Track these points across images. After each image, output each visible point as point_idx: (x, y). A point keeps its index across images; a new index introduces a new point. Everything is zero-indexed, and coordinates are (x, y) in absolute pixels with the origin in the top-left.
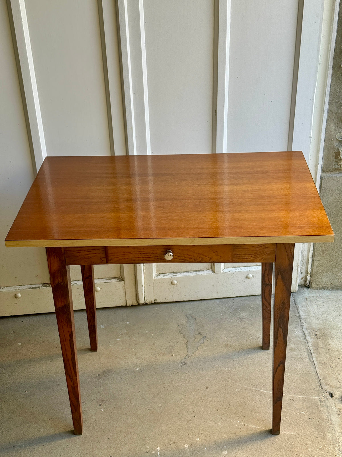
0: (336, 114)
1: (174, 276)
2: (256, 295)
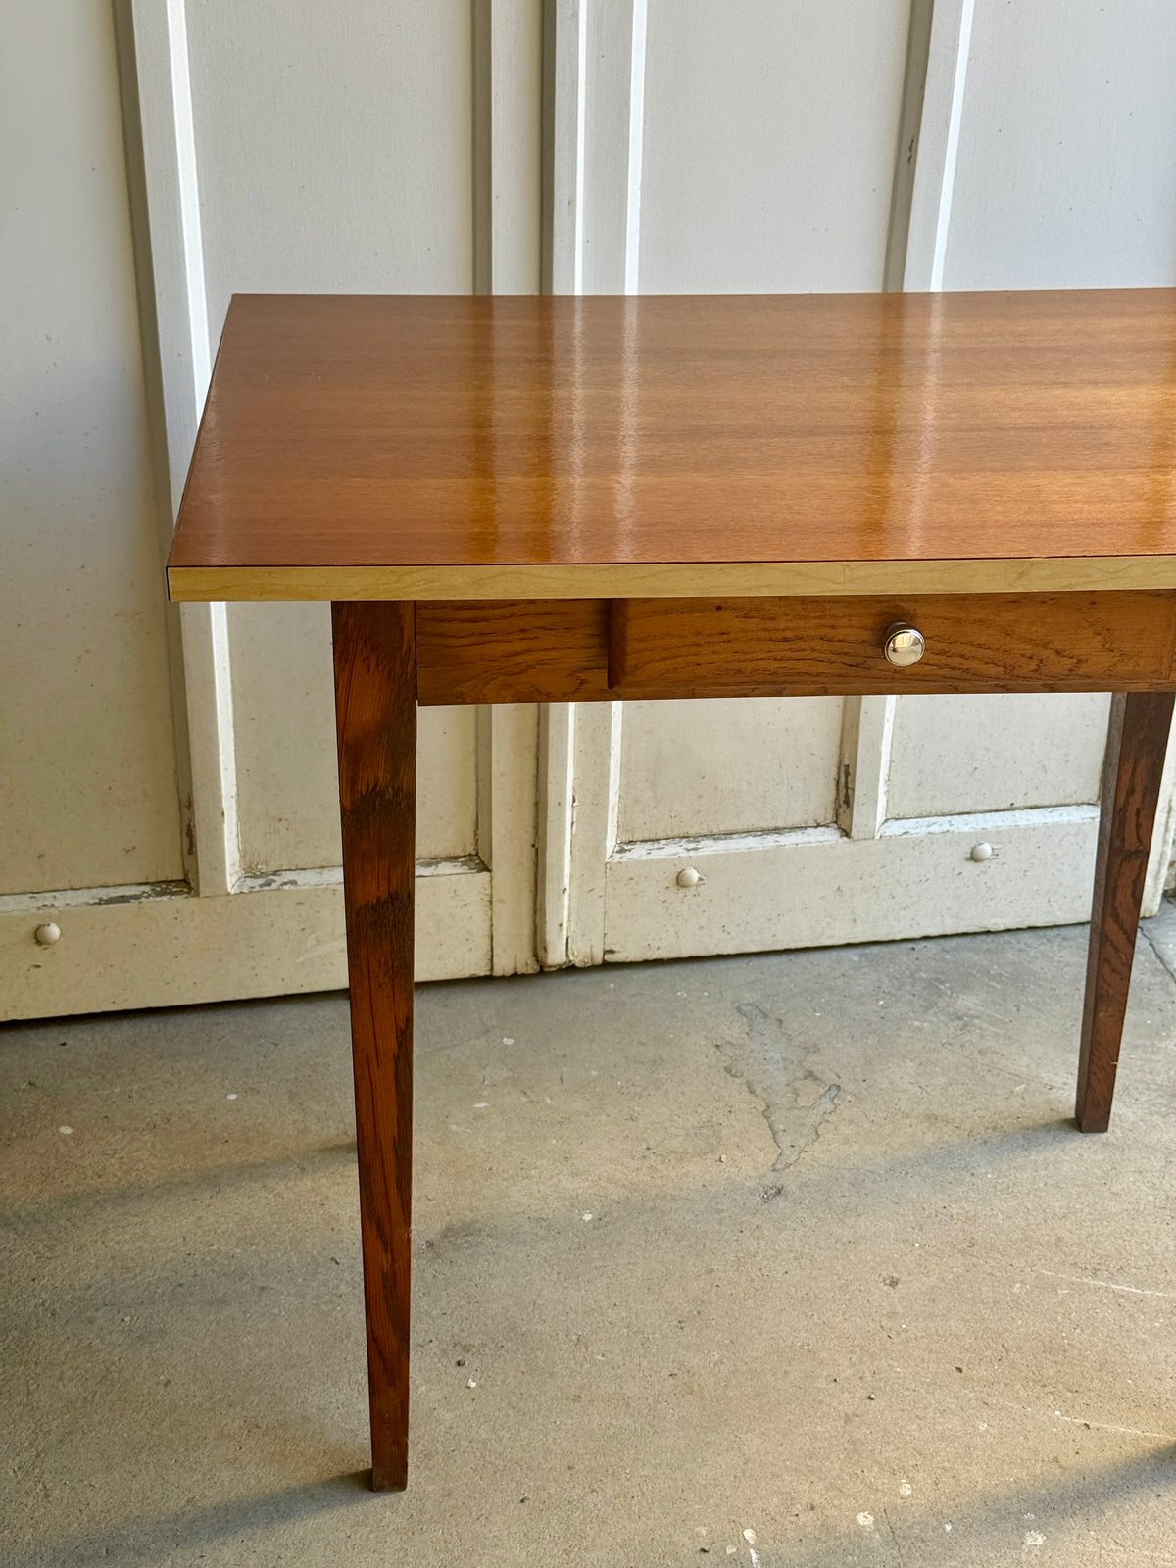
2: (1002, 928)
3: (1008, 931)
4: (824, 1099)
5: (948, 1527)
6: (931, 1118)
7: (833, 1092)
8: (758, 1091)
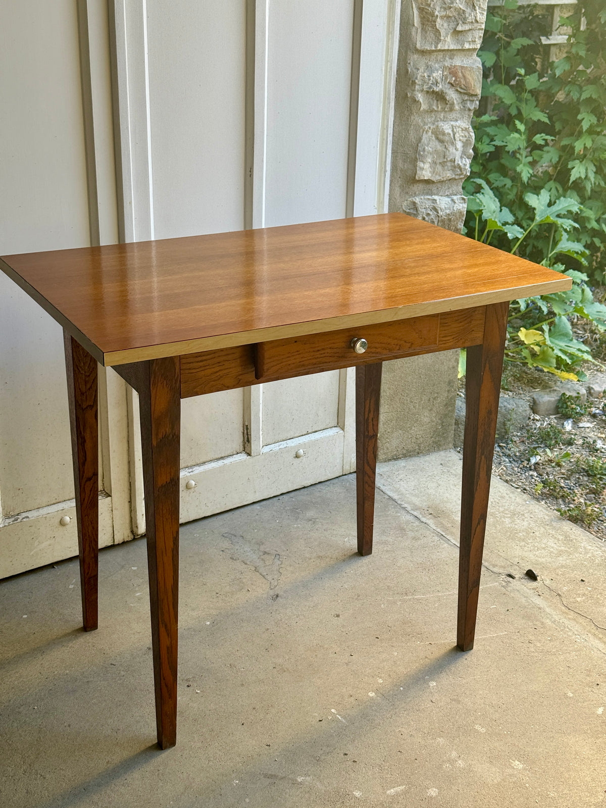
0: (401, 170)
1: (189, 472)
2: (309, 484)
3: (312, 485)
4: (275, 560)
5: (402, 689)
6: (319, 557)
7: (278, 557)
8: (248, 563)
